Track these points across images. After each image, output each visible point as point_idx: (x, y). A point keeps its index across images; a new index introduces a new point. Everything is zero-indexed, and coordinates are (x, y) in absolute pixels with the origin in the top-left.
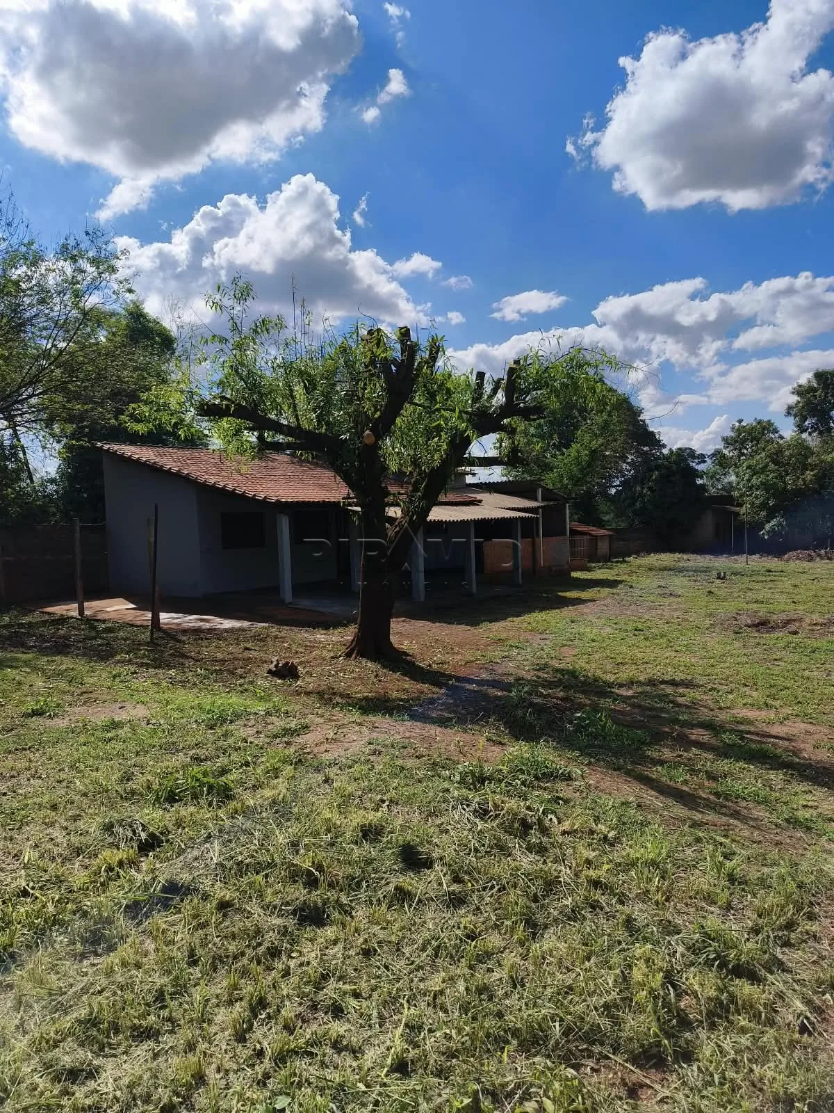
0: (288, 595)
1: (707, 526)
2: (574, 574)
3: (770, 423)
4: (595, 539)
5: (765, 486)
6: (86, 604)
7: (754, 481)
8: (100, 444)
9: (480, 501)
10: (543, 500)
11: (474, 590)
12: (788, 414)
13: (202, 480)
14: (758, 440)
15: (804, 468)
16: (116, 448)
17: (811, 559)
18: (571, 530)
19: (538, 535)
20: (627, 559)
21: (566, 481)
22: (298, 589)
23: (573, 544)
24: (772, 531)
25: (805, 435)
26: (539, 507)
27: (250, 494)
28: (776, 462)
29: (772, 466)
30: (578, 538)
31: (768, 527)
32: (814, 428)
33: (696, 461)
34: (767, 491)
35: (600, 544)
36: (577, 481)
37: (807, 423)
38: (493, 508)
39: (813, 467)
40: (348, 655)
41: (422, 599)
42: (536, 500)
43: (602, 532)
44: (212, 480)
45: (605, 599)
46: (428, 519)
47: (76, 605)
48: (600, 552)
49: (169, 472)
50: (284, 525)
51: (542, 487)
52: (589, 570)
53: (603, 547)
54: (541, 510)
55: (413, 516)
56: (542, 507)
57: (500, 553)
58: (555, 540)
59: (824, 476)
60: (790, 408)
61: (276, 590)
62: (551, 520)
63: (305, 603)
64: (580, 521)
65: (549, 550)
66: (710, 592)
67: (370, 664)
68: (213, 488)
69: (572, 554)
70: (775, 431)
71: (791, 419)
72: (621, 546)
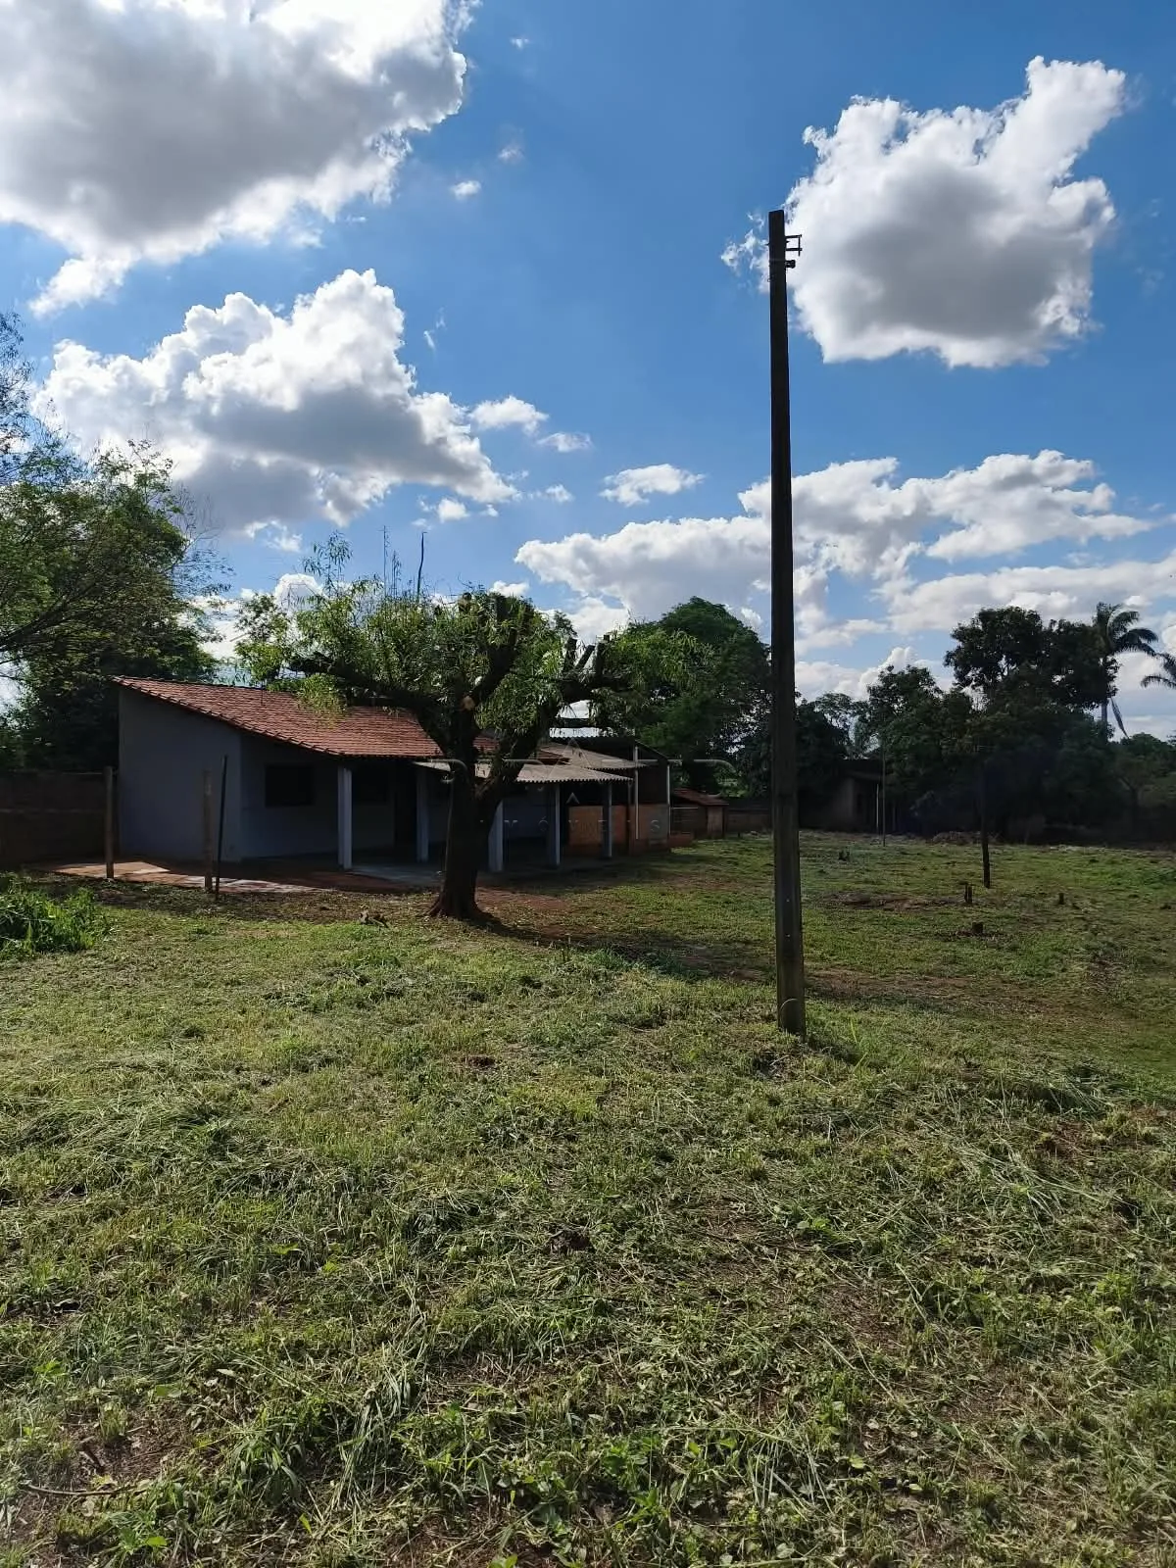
0: (347, 860)
1: (847, 800)
2: (675, 851)
3: (925, 672)
4: (705, 809)
5: (914, 750)
6: (116, 866)
8: (118, 679)
9: (567, 760)
10: (640, 760)
11: (558, 861)
12: (948, 662)
13: (249, 726)
14: (910, 692)
15: (962, 731)
16: (138, 684)
17: (963, 843)
18: (673, 797)
19: (633, 802)
20: (744, 835)
22: (358, 856)
23: (674, 814)
24: (925, 806)
25: (967, 690)
26: (633, 769)
27: (309, 745)
28: (927, 721)
29: (925, 727)
30: (681, 807)
32: (980, 682)
33: (850, 711)
34: (917, 756)
35: (711, 816)
37: (970, 675)
38: (584, 768)
39: (971, 729)
40: (433, 915)
41: (500, 867)
42: (631, 759)
43: (714, 802)
44: (261, 728)
45: (704, 874)
46: (518, 779)
47: (104, 867)
48: (710, 827)
49: (209, 717)
50: (346, 782)
51: (638, 745)
52: (694, 846)
53: (715, 820)
54: (637, 773)
55: (501, 776)
56: (638, 769)
57: (587, 821)
58: (652, 808)
60: (950, 655)
61: (334, 855)
62: (648, 784)
63: (367, 870)
64: (686, 788)
65: (646, 820)
66: (821, 871)
67: (456, 922)
68: (264, 736)
69: (674, 827)
70: (931, 682)
71: (951, 669)
72: (737, 820)
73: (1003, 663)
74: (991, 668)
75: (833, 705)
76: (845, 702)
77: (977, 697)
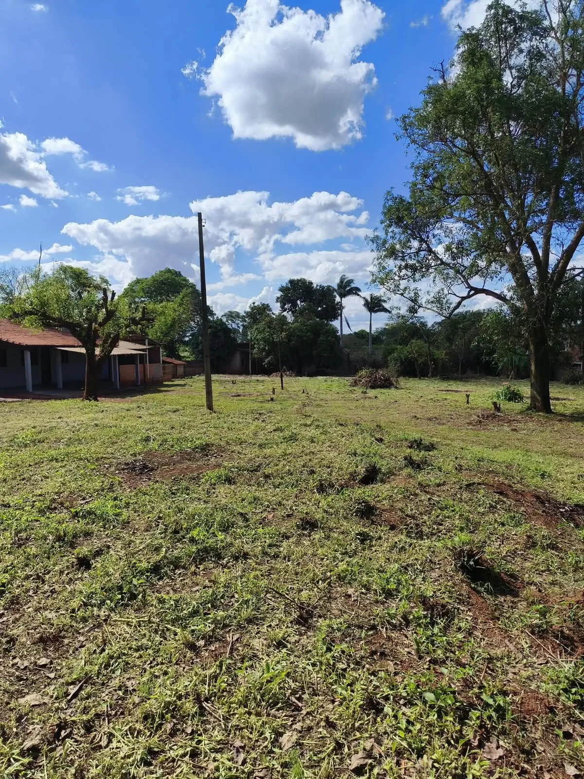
0: (30, 388)
1: (237, 360)
2: (165, 383)
3: (268, 306)
4: (176, 365)
5: (264, 339)
7: (258, 337)
9: (118, 345)
10: (149, 345)
11: (119, 388)
12: (277, 301)
14: (262, 314)
15: (282, 331)
18: (163, 361)
19: (146, 363)
21: (159, 334)
23: (164, 368)
24: (269, 363)
25: (285, 313)
26: (147, 349)
28: (269, 327)
29: (267, 329)
30: (167, 365)
31: (266, 360)
32: (290, 310)
33: (239, 320)
34: (265, 342)
35: (178, 369)
36: (166, 334)
37: (286, 307)
38: (124, 348)
39: (286, 330)
42: (145, 345)
43: (180, 362)
48: (178, 373)
51: (147, 338)
52: (172, 381)
53: (181, 370)
57: (128, 372)
58: (155, 365)
59: (291, 335)
60: (278, 298)
62: (154, 355)
63: (39, 392)
64: (168, 356)
65: (153, 370)
69: (164, 373)
70: (270, 310)
71: (279, 304)
72: (190, 370)
73: (299, 302)
74: (294, 305)
75: (232, 317)
76: (238, 315)
77: (289, 317)
